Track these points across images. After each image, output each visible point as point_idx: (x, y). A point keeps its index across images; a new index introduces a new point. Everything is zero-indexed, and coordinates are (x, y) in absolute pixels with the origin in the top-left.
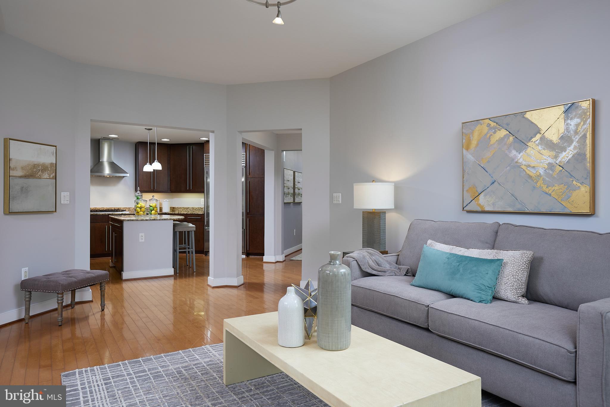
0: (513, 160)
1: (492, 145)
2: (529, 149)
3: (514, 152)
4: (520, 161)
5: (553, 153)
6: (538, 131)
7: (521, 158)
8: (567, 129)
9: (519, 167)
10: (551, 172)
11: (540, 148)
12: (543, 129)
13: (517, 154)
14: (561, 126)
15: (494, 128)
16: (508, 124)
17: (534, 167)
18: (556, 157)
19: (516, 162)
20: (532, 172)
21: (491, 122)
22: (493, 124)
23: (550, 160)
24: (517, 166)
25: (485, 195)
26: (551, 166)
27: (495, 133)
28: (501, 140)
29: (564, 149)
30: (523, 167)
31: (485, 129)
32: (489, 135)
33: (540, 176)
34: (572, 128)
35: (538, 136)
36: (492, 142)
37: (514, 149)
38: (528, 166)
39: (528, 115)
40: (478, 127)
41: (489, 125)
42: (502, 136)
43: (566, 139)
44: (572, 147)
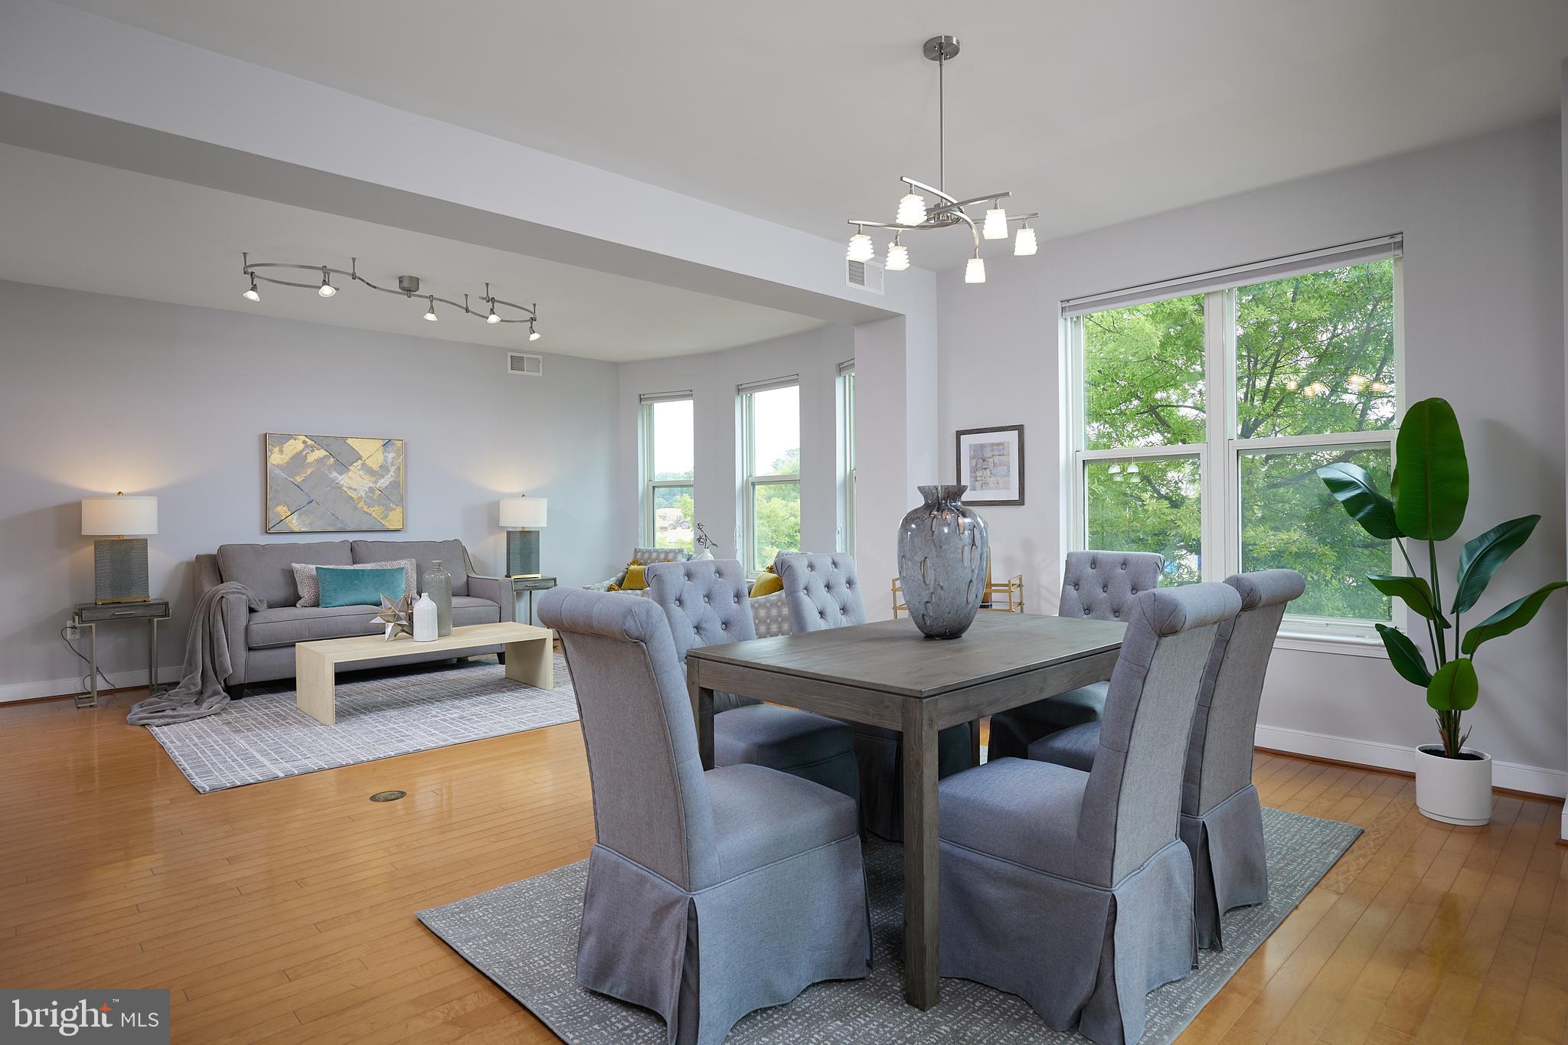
0: (334, 481)
1: (308, 463)
2: (351, 473)
3: (335, 474)
4: (341, 483)
5: (374, 479)
6: (360, 458)
7: (344, 480)
8: (385, 460)
9: (340, 488)
10: (371, 495)
11: (361, 472)
12: (365, 457)
13: (338, 476)
14: (380, 457)
15: (312, 446)
16: (328, 446)
17: (355, 489)
18: (376, 482)
19: (337, 483)
20: (353, 495)
21: (307, 440)
22: (310, 442)
23: (371, 485)
24: (339, 487)
25: (300, 515)
26: (371, 490)
27: (312, 451)
28: (320, 461)
29: (382, 476)
30: (344, 488)
31: (301, 446)
32: (304, 453)
33: (361, 497)
34: (390, 460)
35: (360, 462)
36: (308, 461)
37: (335, 470)
38: (351, 488)
39: (349, 441)
40: (292, 441)
41: (304, 442)
42: (322, 456)
43: (384, 468)
44: (389, 476)
